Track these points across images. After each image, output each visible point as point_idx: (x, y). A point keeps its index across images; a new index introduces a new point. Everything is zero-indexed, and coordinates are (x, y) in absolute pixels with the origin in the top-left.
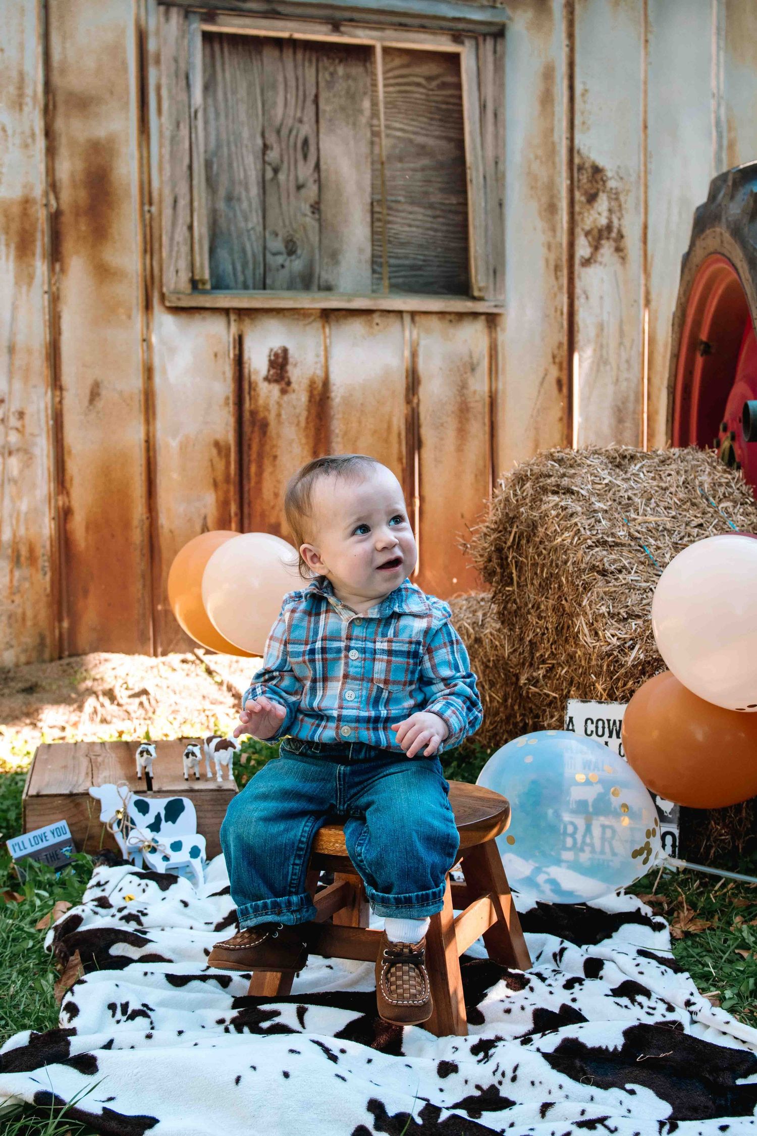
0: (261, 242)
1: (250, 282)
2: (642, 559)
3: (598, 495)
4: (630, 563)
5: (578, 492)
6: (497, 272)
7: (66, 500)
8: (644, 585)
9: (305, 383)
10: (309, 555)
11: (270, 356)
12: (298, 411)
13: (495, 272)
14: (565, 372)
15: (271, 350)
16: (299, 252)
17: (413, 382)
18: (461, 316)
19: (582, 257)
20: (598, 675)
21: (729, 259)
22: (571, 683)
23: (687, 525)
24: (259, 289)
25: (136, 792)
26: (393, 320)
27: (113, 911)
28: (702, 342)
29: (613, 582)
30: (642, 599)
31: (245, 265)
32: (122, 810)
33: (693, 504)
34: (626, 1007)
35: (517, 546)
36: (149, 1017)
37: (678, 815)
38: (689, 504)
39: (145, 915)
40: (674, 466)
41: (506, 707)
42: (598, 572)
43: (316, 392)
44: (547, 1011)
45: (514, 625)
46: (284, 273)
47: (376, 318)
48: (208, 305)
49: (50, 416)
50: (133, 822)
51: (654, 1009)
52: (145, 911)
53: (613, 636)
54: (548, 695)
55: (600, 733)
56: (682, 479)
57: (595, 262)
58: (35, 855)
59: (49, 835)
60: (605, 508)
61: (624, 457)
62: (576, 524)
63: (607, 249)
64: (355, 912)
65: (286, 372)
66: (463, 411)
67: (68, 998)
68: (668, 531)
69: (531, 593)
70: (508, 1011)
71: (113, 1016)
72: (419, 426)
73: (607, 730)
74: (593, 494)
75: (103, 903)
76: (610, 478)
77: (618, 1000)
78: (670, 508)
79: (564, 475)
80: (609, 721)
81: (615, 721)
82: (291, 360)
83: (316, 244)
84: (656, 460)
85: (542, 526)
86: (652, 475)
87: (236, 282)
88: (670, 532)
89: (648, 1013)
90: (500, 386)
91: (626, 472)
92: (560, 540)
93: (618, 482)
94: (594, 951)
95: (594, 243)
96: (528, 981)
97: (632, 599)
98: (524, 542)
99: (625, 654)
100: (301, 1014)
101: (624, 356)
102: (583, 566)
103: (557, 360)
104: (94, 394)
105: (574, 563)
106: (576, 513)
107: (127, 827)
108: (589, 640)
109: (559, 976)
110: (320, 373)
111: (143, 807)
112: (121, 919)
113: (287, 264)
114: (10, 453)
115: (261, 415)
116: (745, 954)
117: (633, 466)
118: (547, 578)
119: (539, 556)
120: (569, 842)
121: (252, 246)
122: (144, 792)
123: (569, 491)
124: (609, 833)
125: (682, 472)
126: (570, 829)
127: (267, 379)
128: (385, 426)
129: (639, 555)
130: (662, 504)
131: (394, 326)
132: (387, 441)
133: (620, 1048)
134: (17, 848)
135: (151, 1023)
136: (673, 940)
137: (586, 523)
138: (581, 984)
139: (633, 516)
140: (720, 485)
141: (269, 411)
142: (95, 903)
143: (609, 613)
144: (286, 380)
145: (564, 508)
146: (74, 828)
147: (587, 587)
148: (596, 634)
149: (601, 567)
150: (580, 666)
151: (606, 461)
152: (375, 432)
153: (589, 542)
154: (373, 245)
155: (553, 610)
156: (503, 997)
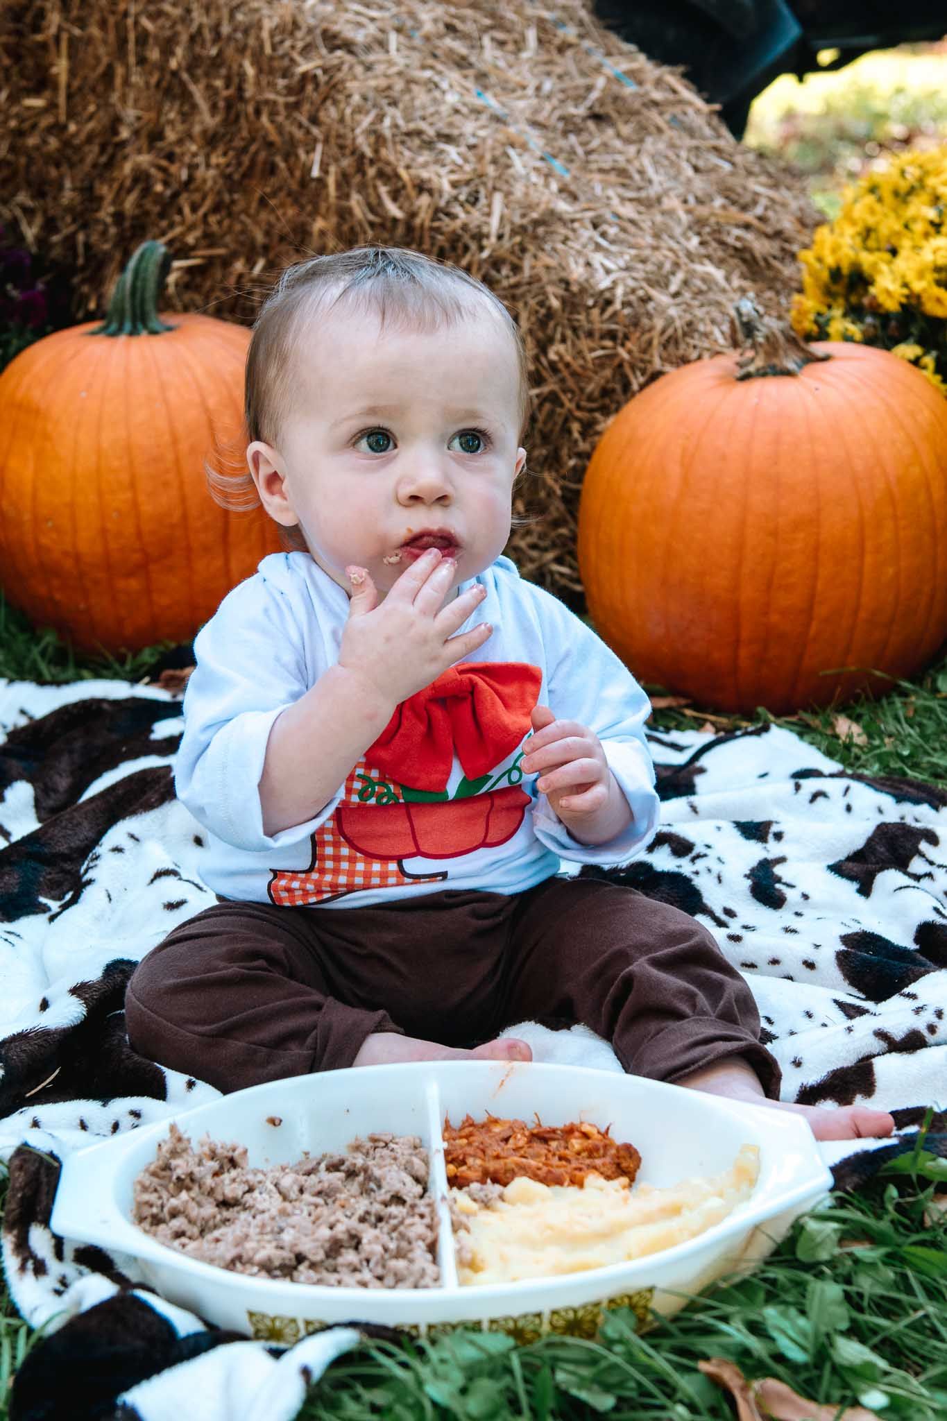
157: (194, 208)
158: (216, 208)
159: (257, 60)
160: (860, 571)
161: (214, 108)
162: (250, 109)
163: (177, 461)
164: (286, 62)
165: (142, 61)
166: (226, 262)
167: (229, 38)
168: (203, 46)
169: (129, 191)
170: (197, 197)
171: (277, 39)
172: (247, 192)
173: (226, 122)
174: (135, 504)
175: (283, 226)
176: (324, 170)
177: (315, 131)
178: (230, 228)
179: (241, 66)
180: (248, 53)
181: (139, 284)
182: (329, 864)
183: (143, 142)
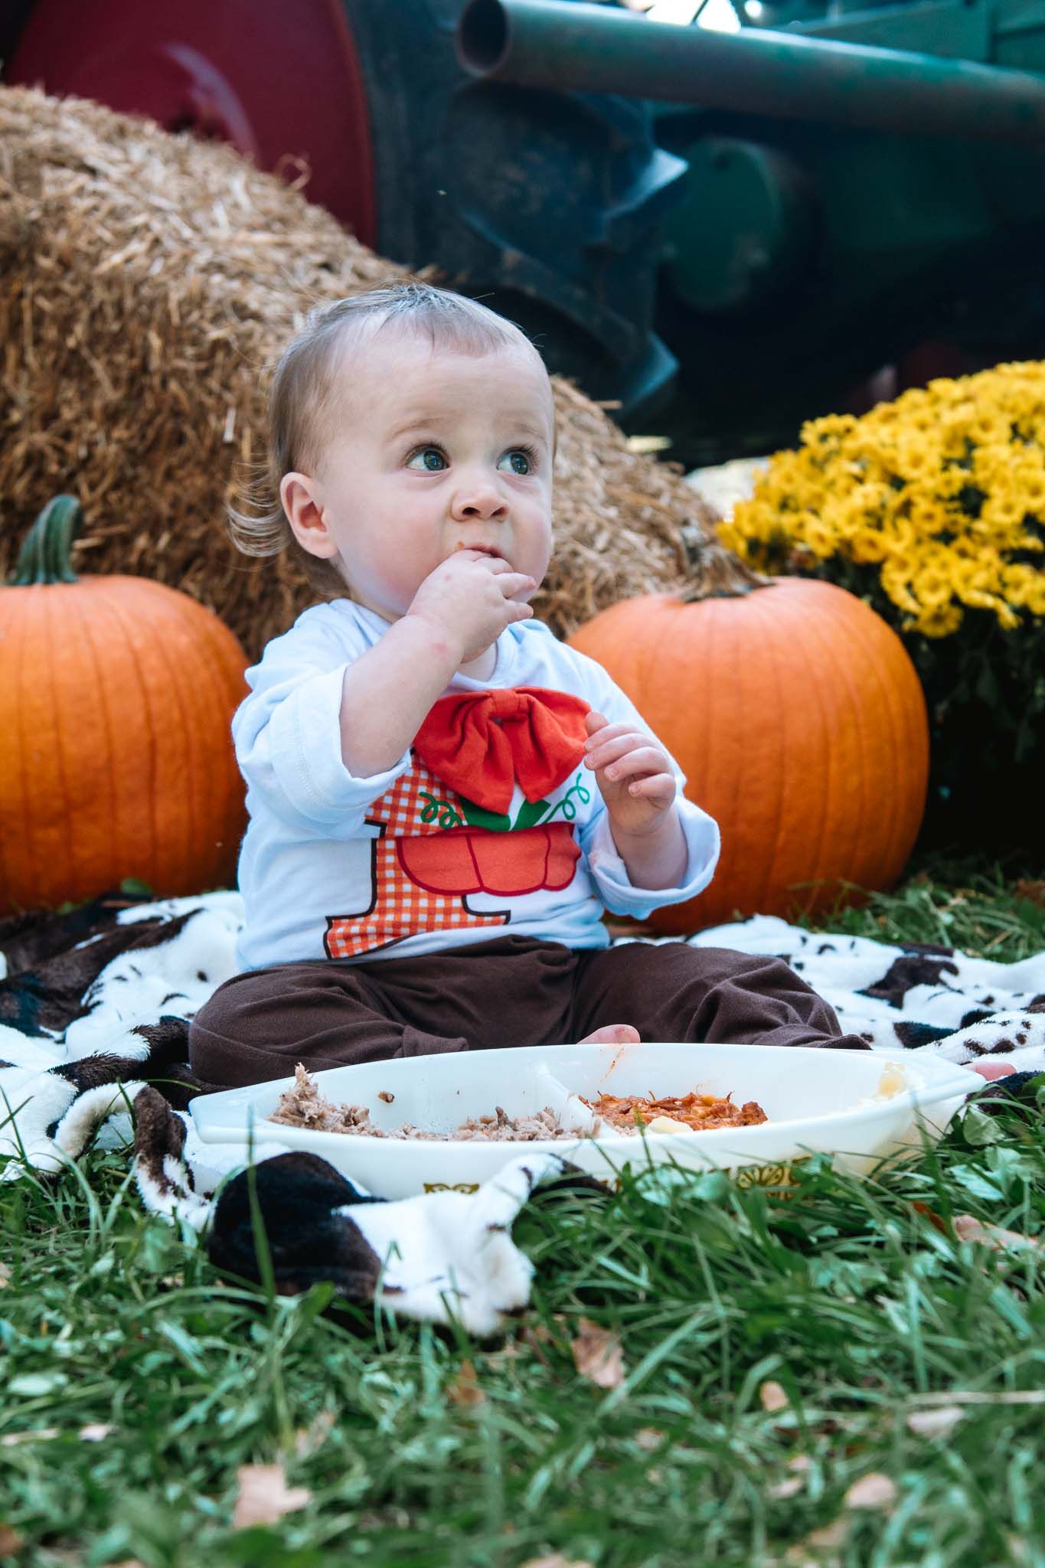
85: (55, 231)
92: (116, 259)
123: (84, 167)
145: (102, 196)
157: (92, 487)
158: (116, 486)
159: (163, 333)
160: (826, 779)
161: (116, 382)
162: (156, 381)
163: (103, 701)
164: (195, 331)
165: (38, 341)
166: (127, 540)
167: (134, 312)
168: (104, 320)
169: (21, 475)
170: (95, 475)
171: (185, 308)
172: (151, 467)
173: (128, 397)
174: (59, 745)
175: (189, 497)
176: (239, 432)
177: (229, 397)
178: (131, 507)
179: (145, 339)
180: (154, 325)
181: (52, 536)
182: (390, 903)
183: (36, 423)
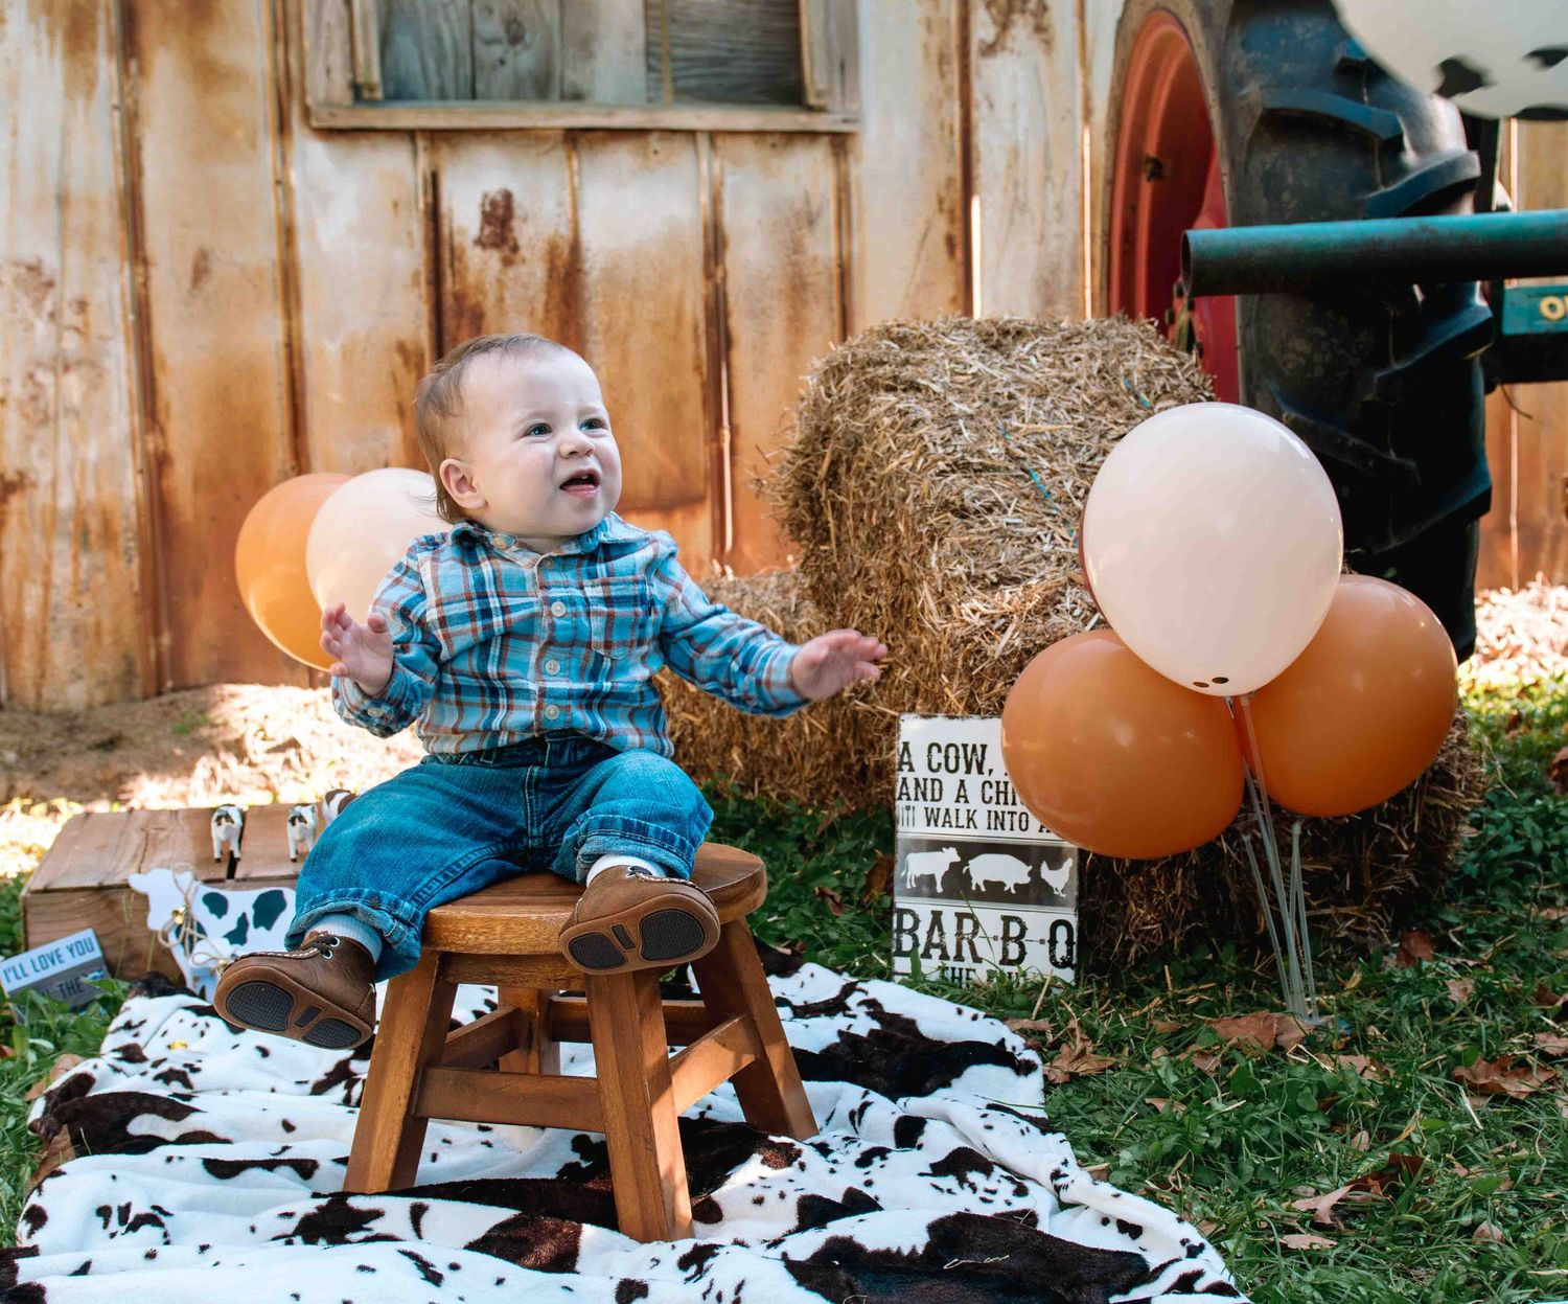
0: (466, 23)
1: (450, 89)
2: (1026, 491)
3: (960, 392)
4: (1005, 497)
5: (927, 388)
6: (845, 65)
7: (160, 441)
8: (1028, 531)
9: (541, 247)
10: (454, 477)
11: (483, 205)
12: (531, 292)
13: (842, 66)
14: (959, 225)
15: (485, 196)
16: (528, 38)
17: (715, 244)
18: (791, 137)
19: (982, 41)
20: (950, 676)
21: (1176, 17)
22: (916, 692)
23: (1102, 436)
24: (465, 98)
25: (207, 882)
26: (679, 143)
27: (146, 1066)
28: (1149, 160)
29: (978, 527)
30: (1023, 554)
31: (441, 59)
32: (182, 910)
33: (1113, 404)
34: (949, 1191)
35: (833, 478)
36: (161, 1225)
37: (1076, 893)
38: (1105, 403)
39: (195, 1070)
40: (1085, 346)
41: (834, 740)
42: (953, 512)
43: (559, 263)
44: (820, 1198)
45: (833, 605)
46: (504, 75)
47: (654, 142)
48: (380, 124)
49: (129, 307)
50: (201, 930)
51: (993, 1192)
52: (197, 1065)
53: (974, 612)
54: (883, 714)
55: (952, 766)
56: (1097, 364)
57: (1004, 48)
58: (39, 986)
59: (66, 954)
60: (970, 411)
61: (1006, 333)
62: (921, 438)
63: (1021, 29)
64: (534, 1056)
65: (511, 230)
66: (797, 288)
67: (34, 1200)
68: (1072, 446)
69: (856, 552)
70: (759, 1201)
71: (106, 1226)
72: (727, 315)
73: (962, 762)
74: (952, 390)
75: (132, 1054)
76: (980, 365)
77: (938, 1181)
78: (1077, 411)
79: (907, 362)
80: (965, 746)
81: (974, 747)
82: (517, 211)
83: (556, 25)
84: (1058, 337)
85: (869, 441)
86: (1050, 360)
87: (427, 86)
88: (1074, 448)
89: (984, 1200)
90: (856, 248)
91: (1008, 357)
92: (896, 463)
93: (995, 372)
94: (914, 1105)
95: (1000, 19)
96: (799, 1153)
97: (1008, 553)
98: (842, 469)
99: (993, 639)
100: (417, 1214)
101: (1052, 199)
102: (930, 502)
103: (946, 206)
104: (200, 270)
105: (916, 499)
106: (922, 420)
107: (191, 937)
108: (936, 620)
109: (853, 1147)
110: (565, 231)
111: (217, 905)
112: (157, 1078)
113: (509, 58)
114: (66, 368)
115: (471, 301)
116: (1161, 1105)
117: (1019, 347)
118: (878, 527)
119: (865, 491)
120: (907, 943)
121: (451, 29)
122: (221, 881)
123: (912, 386)
124: (968, 925)
125: (1098, 355)
126: (908, 922)
127: (479, 242)
128: (672, 314)
129: (1021, 484)
130: (1064, 404)
131: (682, 155)
132: (676, 338)
133: (920, 1250)
134: (11, 975)
135: (165, 1235)
136: (1049, 1086)
137: (938, 435)
138: (884, 1158)
139: (1015, 423)
140: (1159, 373)
141: (484, 293)
142: (118, 1055)
143: (968, 575)
144: (511, 243)
145: (904, 413)
146: (107, 942)
147: (935, 536)
148: (949, 609)
149: (958, 503)
150: (927, 663)
151: (977, 339)
152: (656, 324)
153: (941, 465)
154: (647, 26)
155: (888, 576)
156: (754, 1178)
